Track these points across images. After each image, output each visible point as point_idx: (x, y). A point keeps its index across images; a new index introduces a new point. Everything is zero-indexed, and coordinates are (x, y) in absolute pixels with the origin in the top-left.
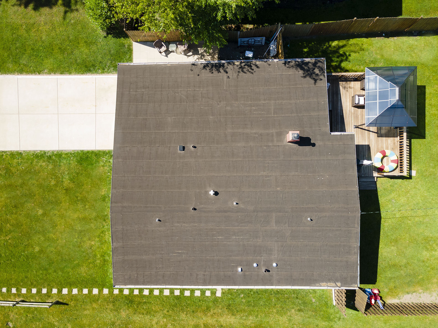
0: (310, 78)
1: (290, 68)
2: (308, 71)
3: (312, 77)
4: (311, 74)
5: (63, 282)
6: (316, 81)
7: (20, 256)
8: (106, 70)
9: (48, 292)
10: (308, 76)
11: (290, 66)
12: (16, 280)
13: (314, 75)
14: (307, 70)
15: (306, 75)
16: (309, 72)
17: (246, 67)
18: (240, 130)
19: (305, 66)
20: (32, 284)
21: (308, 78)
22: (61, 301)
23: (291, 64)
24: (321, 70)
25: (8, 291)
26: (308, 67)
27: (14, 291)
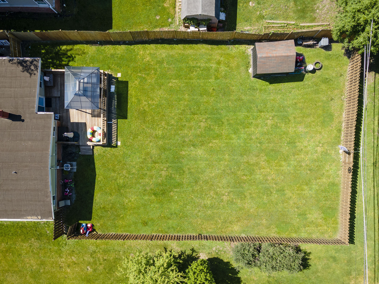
0: (27, 72)
1: (13, 64)
3: (29, 72)
4: (28, 69)
6: (31, 74)
10: (26, 71)
11: (14, 63)
13: (30, 70)
14: (26, 66)
15: (24, 70)
16: (26, 68)
19: (24, 63)
21: (25, 72)
23: (14, 61)
24: (36, 67)
26: (27, 64)
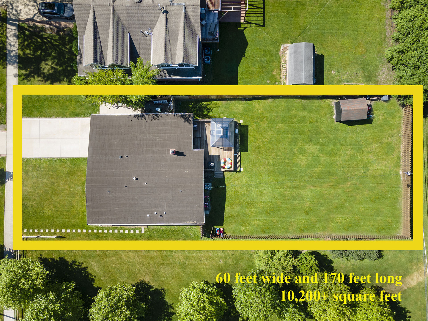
0: (187, 122)
1: (177, 117)
2: (186, 119)
4: (188, 120)
5: (62, 226)
6: (189, 123)
7: (40, 213)
8: (86, 115)
9: (54, 231)
12: (38, 225)
15: (185, 121)
17: (156, 117)
18: (150, 148)
19: (185, 117)
20: (46, 227)
22: (61, 236)
23: (178, 115)
25: (33, 231)
27: (36, 231)
